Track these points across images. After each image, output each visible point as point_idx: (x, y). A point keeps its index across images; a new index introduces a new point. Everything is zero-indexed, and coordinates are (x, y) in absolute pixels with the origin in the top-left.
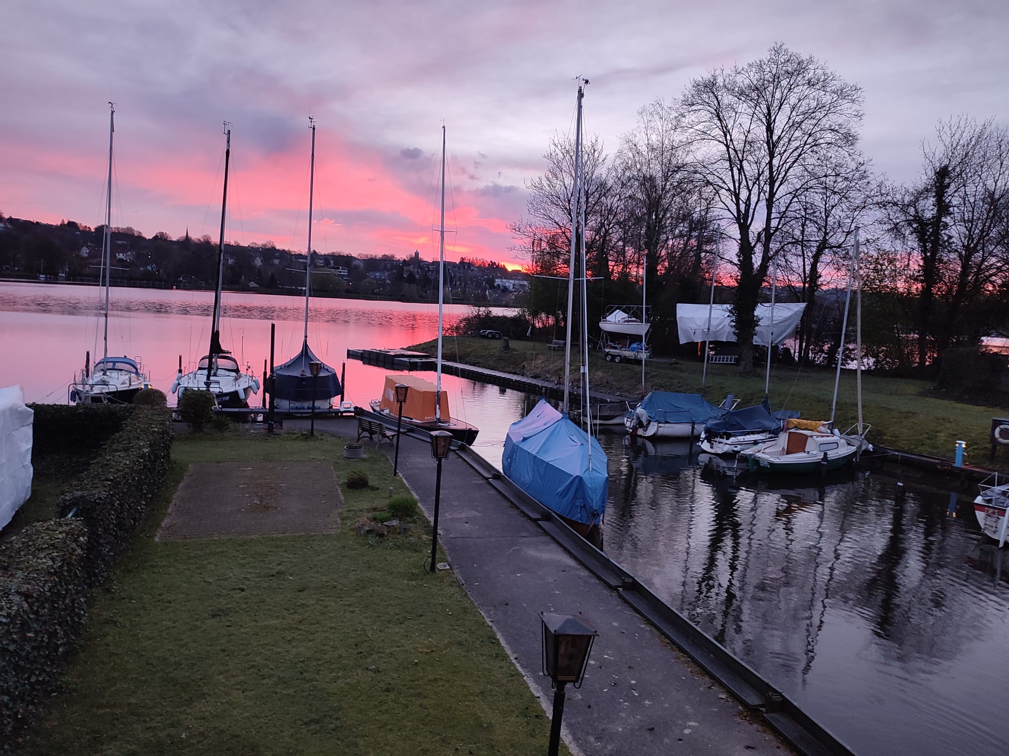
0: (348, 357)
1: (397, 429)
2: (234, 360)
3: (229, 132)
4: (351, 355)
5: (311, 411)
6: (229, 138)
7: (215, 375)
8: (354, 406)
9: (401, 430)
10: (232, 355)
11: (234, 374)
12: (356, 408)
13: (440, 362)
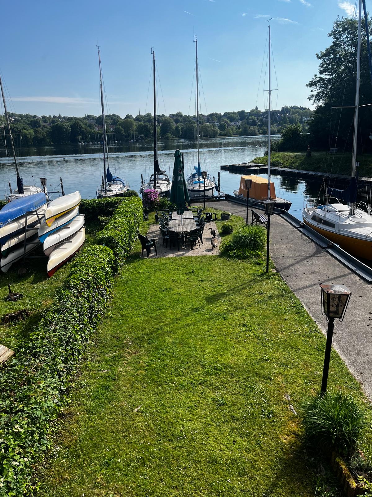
0: (221, 170)
1: (247, 204)
2: (166, 175)
3: (154, 52)
4: (223, 168)
5: (203, 198)
6: (154, 56)
7: (158, 183)
8: (224, 194)
9: (249, 205)
10: (165, 173)
11: (167, 182)
12: (226, 195)
13: (269, 168)
